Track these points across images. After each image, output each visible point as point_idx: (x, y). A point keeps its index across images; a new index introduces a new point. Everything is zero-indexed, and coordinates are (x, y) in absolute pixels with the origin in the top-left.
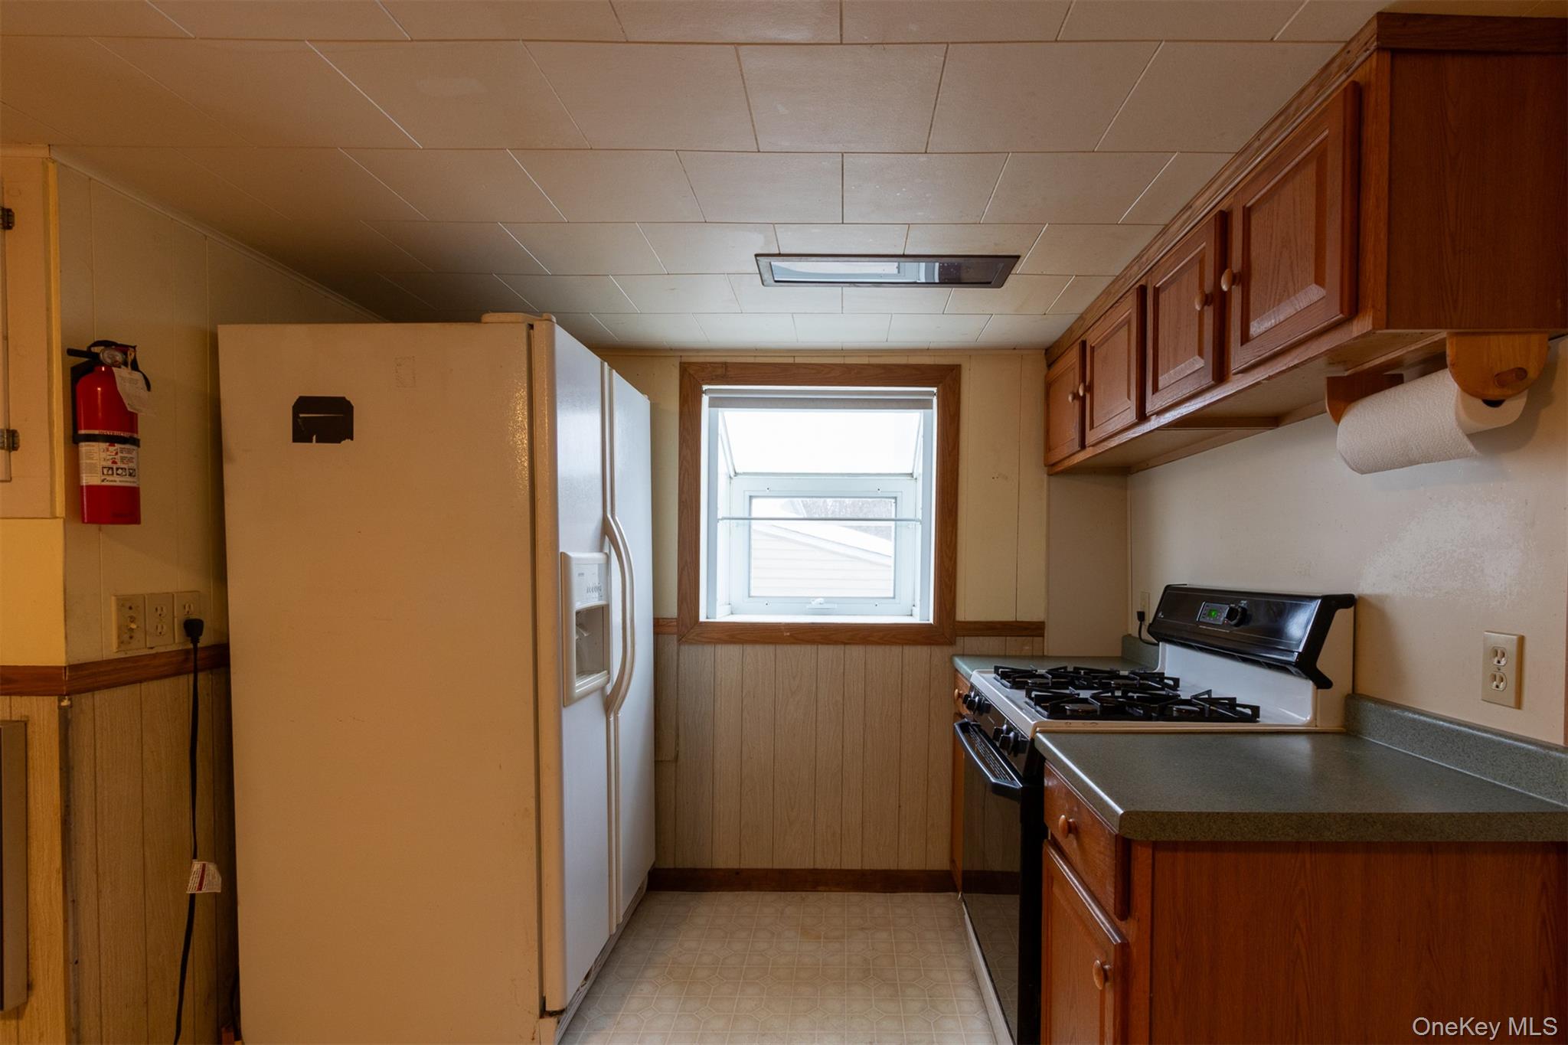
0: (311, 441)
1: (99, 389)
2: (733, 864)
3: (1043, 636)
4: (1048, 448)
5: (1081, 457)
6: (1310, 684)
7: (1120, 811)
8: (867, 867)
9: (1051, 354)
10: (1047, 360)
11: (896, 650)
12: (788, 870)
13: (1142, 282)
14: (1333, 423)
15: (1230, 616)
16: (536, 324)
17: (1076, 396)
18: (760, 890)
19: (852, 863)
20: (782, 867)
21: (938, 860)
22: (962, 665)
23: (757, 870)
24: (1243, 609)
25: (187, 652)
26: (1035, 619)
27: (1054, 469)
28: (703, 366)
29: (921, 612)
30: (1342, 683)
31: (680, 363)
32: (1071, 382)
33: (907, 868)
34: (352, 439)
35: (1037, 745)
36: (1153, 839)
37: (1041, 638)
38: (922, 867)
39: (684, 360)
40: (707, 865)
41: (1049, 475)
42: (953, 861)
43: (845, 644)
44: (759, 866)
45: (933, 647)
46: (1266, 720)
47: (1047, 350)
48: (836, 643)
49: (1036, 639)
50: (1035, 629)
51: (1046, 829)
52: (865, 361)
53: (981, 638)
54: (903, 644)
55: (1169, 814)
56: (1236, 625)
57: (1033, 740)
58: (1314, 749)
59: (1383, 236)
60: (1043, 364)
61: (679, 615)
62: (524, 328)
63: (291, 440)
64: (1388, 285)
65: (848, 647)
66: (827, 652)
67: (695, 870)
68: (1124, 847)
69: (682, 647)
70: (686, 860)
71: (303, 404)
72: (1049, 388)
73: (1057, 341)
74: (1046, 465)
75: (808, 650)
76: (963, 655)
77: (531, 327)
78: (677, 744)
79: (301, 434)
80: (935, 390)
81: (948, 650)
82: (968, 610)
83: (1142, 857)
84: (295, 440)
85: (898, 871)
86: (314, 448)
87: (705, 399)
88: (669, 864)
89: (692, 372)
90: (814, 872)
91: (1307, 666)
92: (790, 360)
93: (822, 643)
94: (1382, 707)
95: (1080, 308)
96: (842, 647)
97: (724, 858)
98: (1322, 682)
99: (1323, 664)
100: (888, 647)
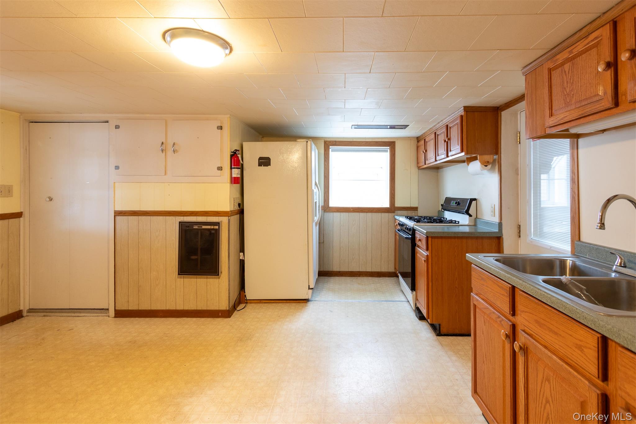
0: (262, 166)
1: (236, 159)
2: (338, 270)
3: (417, 210)
4: (418, 163)
5: (425, 166)
6: (468, 216)
7: (425, 232)
8: (373, 271)
9: (418, 139)
10: (417, 140)
11: (380, 214)
12: (353, 271)
13: (435, 131)
14: (467, 166)
15: (456, 203)
16: (308, 142)
17: (423, 152)
18: (345, 276)
19: (369, 270)
20: (351, 271)
21: (391, 269)
22: (397, 217)
23: (344, 271)
24: (459, 202)
25: (238, 210)
26: (415, 206)
27: (419, 168)
28: (330, 142)
29: (386, 204)
30: (474, 216)
31: (324, 141)
32: (422, 148)
33: (383, 271)
34: (270, 165)
35: (414, 228)
36: (431, 236)
37: (417, 211)
38: (387, 271)
39: (325, 140)
40: (331, 270)
41: (418, 169)
42: (395, 268)
43: (367, 212)
44: (345, 270)
45: (389, 213)
46: (460, 223)
47: (417, 138)
48: (364, 212)
49: (416, 211)
50: (415, 209)
51: (416, 244)
52: (371, 140)
53: (402, 211)
54: (381, 213)
55: (433, 232)
56: (457, 205)
57: (413, 227)
58: (469, 228)
59: (466, 140)
60: (416, 141)
61: (324, 205)
62: (306, 142)
63: (258, 165)
64: (467, 148)
65: (367, 213)
66: (362, 215)
67: (328, 271)
68: (427, 237)
69: (325, 213)
70: (327, 269)
71: (260, 158)
72: (418, 147)
73: (419, 137)
74: (417, 167)
75: (357, 214)
76: (397, 215)
77: (307, 142)
78: (324, 239)
79: (260, 165)
80: (389, 147)
81: (393, 214)
82: (398, 204)
83: (430, 239)
84: (259, 166)
85: (381, 272)
86: (263, 167)
87: (330, 150)
88: (322, 270)
89: (327, 143)
90: (359, 272)
91: (467, 212)
92: (352, 140)
93: (361, 212)
94: (479, 219)
95: (424, 132)
96: (366, 213)
97: (336, 269)
98: (470, 216)
99: (470, 212)
100: (378, 213)
